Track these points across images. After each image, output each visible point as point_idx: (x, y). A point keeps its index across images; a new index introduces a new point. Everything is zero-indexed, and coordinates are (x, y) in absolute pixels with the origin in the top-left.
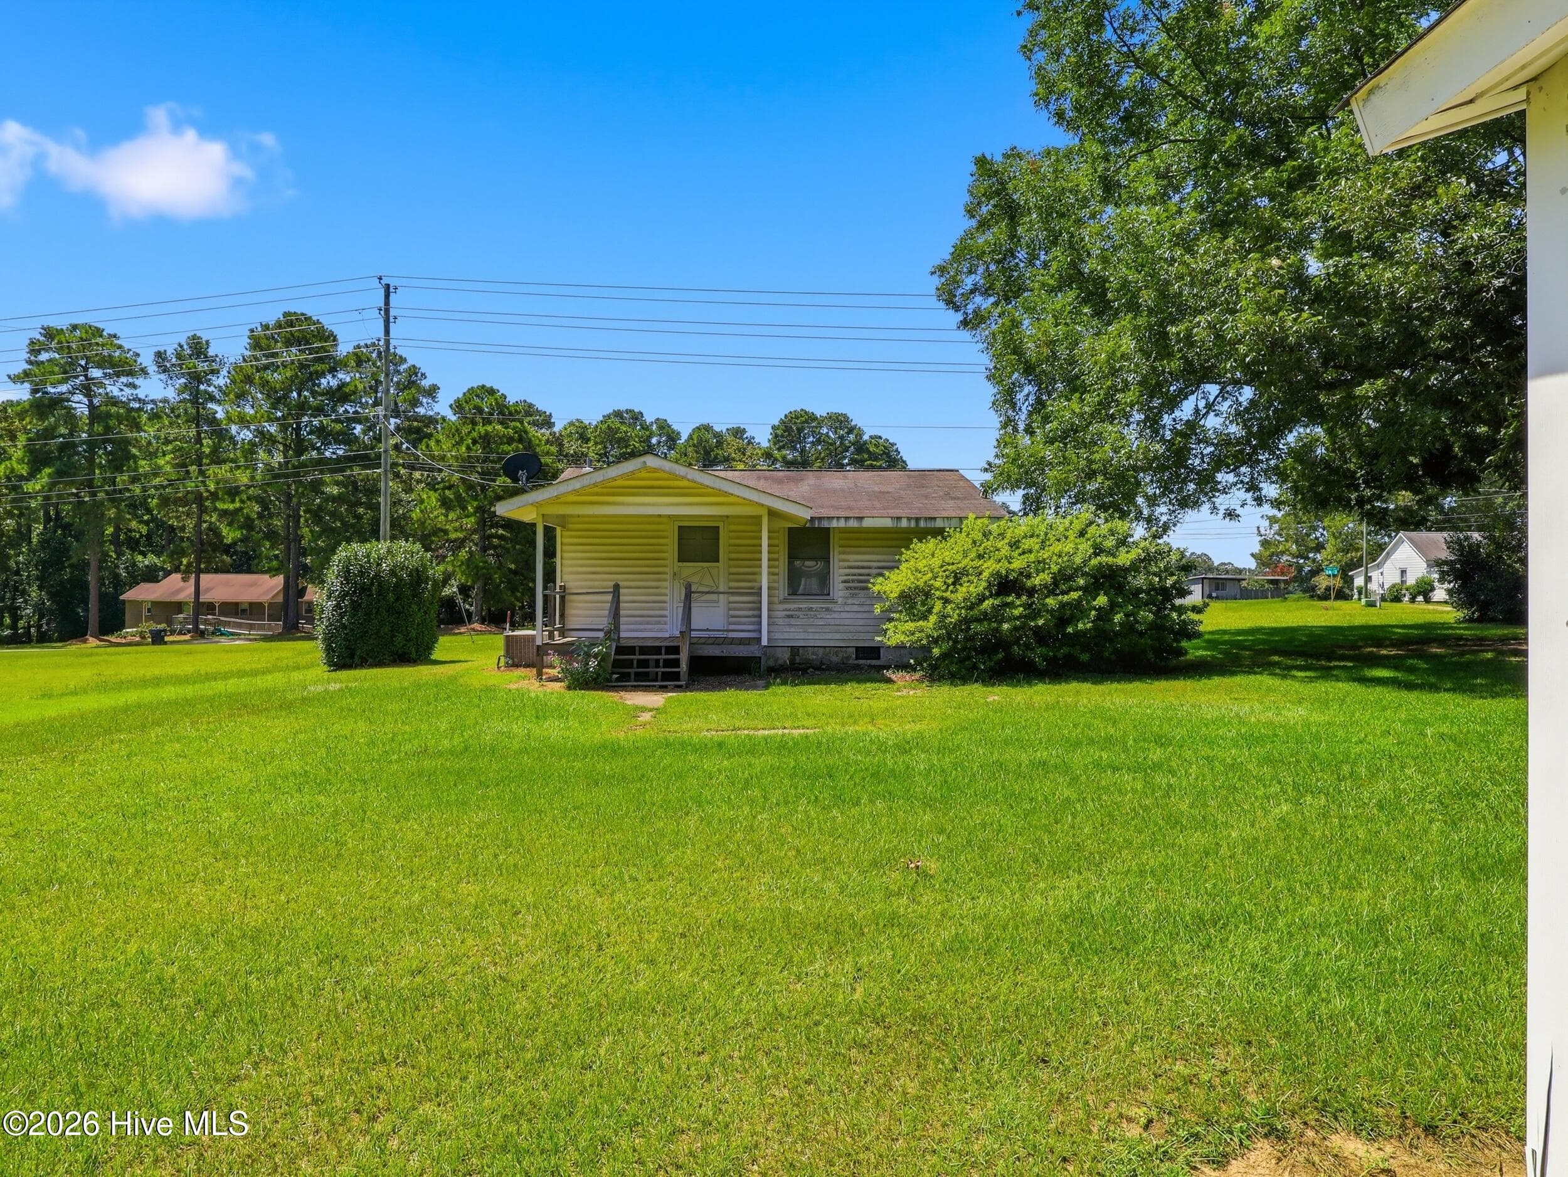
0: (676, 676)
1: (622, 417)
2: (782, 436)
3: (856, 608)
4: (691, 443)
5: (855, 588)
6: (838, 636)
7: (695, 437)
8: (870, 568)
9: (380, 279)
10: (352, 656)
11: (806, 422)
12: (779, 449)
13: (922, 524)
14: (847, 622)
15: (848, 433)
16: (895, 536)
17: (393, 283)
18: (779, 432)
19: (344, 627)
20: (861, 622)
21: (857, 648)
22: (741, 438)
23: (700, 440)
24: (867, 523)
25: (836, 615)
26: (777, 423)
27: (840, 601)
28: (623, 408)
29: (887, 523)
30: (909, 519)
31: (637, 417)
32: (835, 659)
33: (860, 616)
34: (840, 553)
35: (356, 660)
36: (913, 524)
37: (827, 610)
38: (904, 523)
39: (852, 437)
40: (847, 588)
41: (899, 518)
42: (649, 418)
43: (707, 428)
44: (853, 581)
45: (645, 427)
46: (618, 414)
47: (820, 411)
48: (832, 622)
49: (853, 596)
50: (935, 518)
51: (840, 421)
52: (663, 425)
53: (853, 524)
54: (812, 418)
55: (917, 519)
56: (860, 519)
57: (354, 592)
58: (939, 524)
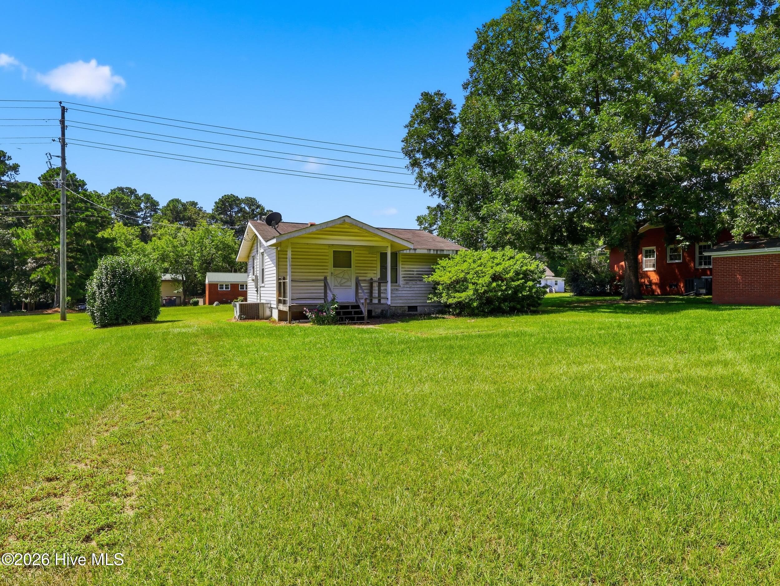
0: (362, 318)
1: (123, 191)
2: (221, 208)
3: (408, 289)
4: (169, 208)
5: (408, 280)
6: (401, 301)
7: (171, 205)
8: (413, 271)
9: (60, 103)
10: (117, 319)
11: (234, 201)
12: (219, 215)
13: (439, 253)
14: (403, 295)
15: (257, 208)
16: (426, 257)
17: (66, 106)
18: (219, 205)
19: (114, 302)
20: (410, 295)
21: (408, 306)
22: (195, 207)
23: (174, 207)
24: (418, 251)
25: (399, 292)
26: (217, 201)
27: (402, 286)
28: (124, 186)
29: (425, 252)
30: (434, 250)
31: (133, 192)
32: (400, 312)
33: (409, 292)
34: (402, 265)
35: (120, 321)
36: (435, 253)
37: (397, 290)
38: (432, 252)
39: (259, 210)
40: (405, 280)
41: (430, 250)
42: (140, 193)
43: (178, 201)
44: (407, 277)
45: (137, 197)
46: (121, 189)
47: (242, 196)
48: (399, 295)
49: (407, 283)
50: (443, 250)
51: (251, 202)
52: (148, 198)
53: (412, 252)
54: (237, 199)
55: (437, 250)
56: (415, 249)
57: (120, 283)
58: (445, 253)
